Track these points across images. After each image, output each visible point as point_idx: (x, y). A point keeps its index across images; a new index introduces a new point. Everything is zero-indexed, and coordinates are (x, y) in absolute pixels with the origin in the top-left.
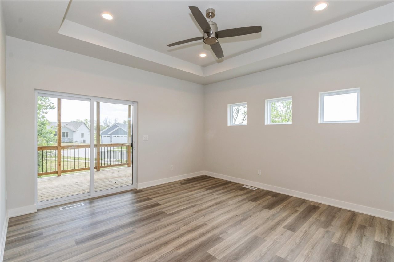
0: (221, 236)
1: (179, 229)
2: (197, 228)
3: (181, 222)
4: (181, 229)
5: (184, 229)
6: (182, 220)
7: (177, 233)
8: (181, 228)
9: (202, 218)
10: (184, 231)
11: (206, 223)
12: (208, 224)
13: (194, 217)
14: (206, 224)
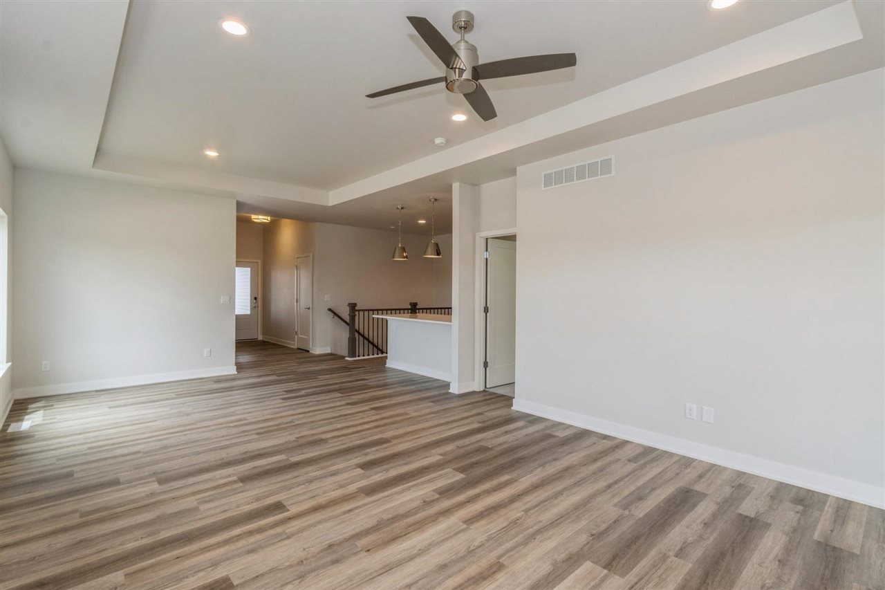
0: (438, 496)
1: (526, 511)
2: (486, 513)
3: (531, 530)
4: (523, 511)
5: (515, 511)
6: (532, 537)
7: (526, 503)
8: (523, 513)
9: (476, 543)
10: (513, 506)
11: (465, 526)
12: (461, 523)
13: (500, 545)
14: (465, 522)
